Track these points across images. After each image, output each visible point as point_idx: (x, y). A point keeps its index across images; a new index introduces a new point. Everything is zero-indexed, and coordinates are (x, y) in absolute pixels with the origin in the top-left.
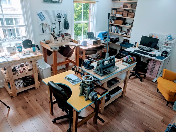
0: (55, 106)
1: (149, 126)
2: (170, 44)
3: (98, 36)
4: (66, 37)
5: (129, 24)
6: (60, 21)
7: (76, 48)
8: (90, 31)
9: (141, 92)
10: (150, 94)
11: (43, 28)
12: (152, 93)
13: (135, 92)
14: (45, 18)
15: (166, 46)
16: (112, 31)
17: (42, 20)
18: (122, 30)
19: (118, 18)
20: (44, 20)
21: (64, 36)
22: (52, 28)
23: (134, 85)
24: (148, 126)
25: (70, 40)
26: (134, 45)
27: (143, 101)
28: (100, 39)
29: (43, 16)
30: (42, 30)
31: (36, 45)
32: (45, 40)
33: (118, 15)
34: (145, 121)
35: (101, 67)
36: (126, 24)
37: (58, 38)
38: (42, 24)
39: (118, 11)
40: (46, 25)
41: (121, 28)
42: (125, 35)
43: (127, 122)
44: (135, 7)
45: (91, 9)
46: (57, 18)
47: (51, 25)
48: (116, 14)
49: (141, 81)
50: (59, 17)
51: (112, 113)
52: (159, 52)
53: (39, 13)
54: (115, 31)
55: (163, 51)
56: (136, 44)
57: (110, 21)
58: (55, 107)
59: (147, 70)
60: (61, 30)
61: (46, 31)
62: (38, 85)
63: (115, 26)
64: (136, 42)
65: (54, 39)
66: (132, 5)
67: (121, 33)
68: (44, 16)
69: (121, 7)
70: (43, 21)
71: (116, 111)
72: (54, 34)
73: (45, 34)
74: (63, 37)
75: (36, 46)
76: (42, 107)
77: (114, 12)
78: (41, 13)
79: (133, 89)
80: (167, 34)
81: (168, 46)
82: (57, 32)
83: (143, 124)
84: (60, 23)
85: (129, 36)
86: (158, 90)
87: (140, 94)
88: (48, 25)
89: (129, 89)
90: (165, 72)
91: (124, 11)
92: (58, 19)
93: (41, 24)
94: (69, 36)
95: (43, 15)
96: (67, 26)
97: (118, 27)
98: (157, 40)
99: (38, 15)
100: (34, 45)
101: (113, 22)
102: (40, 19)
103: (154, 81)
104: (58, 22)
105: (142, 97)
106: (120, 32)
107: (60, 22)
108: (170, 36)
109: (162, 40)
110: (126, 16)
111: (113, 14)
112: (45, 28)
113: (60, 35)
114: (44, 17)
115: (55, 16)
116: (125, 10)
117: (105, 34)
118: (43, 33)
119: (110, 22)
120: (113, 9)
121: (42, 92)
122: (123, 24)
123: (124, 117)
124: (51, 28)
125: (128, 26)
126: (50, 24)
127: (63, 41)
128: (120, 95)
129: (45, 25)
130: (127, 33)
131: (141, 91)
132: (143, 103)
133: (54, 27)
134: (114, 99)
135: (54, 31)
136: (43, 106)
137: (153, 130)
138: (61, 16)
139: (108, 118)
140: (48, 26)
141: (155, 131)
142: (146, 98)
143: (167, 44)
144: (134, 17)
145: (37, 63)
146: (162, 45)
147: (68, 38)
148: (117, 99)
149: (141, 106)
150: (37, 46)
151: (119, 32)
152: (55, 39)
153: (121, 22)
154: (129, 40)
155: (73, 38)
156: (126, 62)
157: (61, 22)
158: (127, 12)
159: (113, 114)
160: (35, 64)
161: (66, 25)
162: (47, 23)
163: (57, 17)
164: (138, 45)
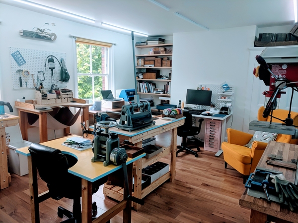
0: (43, 212)
1: (224, 216)
2: (229, 96)
3: (120, 97)
4: (63, 95)
5: (166, 77)
6: (52, 67)
7: (83, 110)
8: (106, 89)
9: (201, 172)
10: (215, 172)
11: (20, 78)
12: (218, 171)
13: (191, 172)
14: (25, 62)
15: (223, 99)
16: (142, 91)
17: (20, 65)
18: (156, 88)
19: (148, 70)
20: (23, 64)
21: (61, 92)
22: (38, 78)
23: (188, 164)
24: (221, 216)
25: (71, 99)
26: (178, 106)
27: (206, 183)
28: (123, 100)
29: (21, 58)
30: (19, 82)
31: (6, 102)
32: (24, 98)
33: (147, 66)
34: (216, 210)
35: (129, 117)
36: (161, 77)
37: (49, 96)
38: (19, 71)
39: (147, 61)
40: (27, 74)
41: (154, 84)
42: (162, 94)
43: (185, 217)
44: (171, 52)
45: (105, 56)
46: (47, 62)
47: (36, 74)
48: (144, 64)
49: (197, 156)
50: (51, 61)
51: (157, 207)
52: (216, 110)
53: (13, 52)
54: (146, 90)
55: (220, 107)
56: (180, 104)
57: (136, 76)
58: (43, 214)
59: (204, 142)
60: (54, 82)
61: (26, 83)
62: (8, 180)
63: (145, 82)
64: (180, 101)
65: (42, 96)
66: (165, 50)
67: (155, 92)
68: (23, 58)
69: (151, 53)
70: (21, 67)
71: (164, 203)
72: (42, 90)
73: (24, 89)
74: (58, 94)
75: (6, 105)
76: (14, 218)
77: (141, 61)
78: (18, 53)
79: (188, 169)
80: (221, 83)
81: (227, 99)
82: (47, 85)
83: (213, 215)
84: (52, 71)
85: (169, 95)
86: (226, 164)
87: (199, 174)
88: (30, 73)
89: (180, 170)
90: (230, 132)
91: (156, 60)
92: (49, 65)
93: (17, 70)
94: (70, 93)
95: (21, 56)
96: (65, 77)
97: (150, 83)
98: (210, 93)
99: (12, 55)
100: (2, 102)
101: (141, 77)
102: (16, 63)
103: (218, 154)
104: (50, 68)
105: (203, 178)
106: (154, 90)
107: (52, 69)
108: (226, 85)
109: (216, 92)
110: (160, 65)
111: (140, 65)
112: (24, 79)
113: (54, 91)
114: (22, 60)
115: (44, 59)
116: (156, 57)
117: (131, 93)
118: (21, 86)
119: (137, 78)
120: (139, 57)
121: (15, 193)
122: (156, 78)
123: (180, 210)
124: (36, 78)
125: (165, 80)
126: (34, 71)
127: (59, 101)
128: (166, 178)
129: (25, 74)
130: (164, 91)
131: (201, 170)
132: (207, 185)
133: (41, 77)
134: (158, 184)
135: (41, 84)
136: (16, 215)
137: (231, 220)
138: (55, 60)
139: (151, 215)
140: (30, 75)
141: (235, 222)
142: (210, 178)
143: (224, 96)
144: (171, 66)
145: (7, 135)
146: (218, 99)
147: (69, 96)
148: (162, 186)
149: (205, 190)
150: (8, 104)
151: (152, 90)
152: (44, 96)
153: (154, 75)
154: (168, 101)
155: (77, 97)
156: (169, 116)
157: (54, 68)
158: (160, 60)
159: (159, 208)
160: (2, 136)
161: (64, 75)
162: (28, 71)
163: (47, 60)
164: (183, 104)
